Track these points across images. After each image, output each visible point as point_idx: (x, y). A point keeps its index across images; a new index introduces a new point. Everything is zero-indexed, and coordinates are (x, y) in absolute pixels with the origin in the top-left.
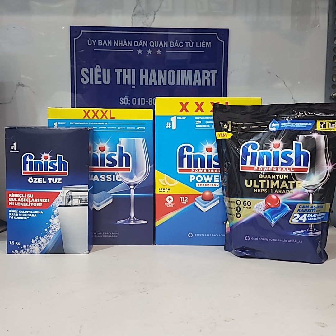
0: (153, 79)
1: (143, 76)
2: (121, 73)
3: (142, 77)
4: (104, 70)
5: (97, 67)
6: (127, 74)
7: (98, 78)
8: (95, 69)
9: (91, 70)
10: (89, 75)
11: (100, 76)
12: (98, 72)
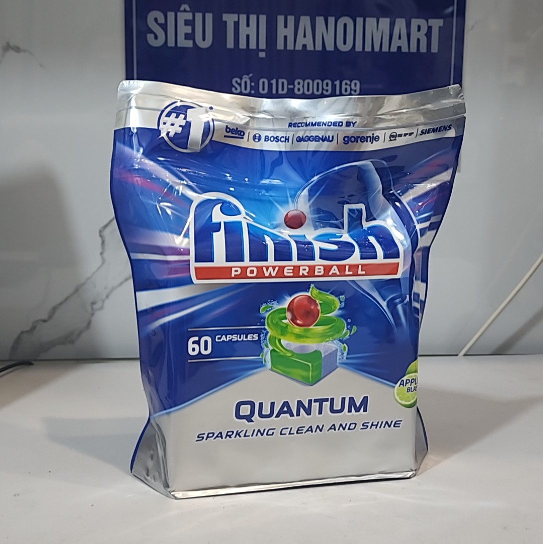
0: (305, 36)
1: (284, 31)
2: (237, 24)
3: (282, 32)
4: (199, 16)
5: (182, 8)
6: (248, 25)
7: (186, 34)
8: (179, 14)
9: (171, 15)
10: (164, 27)
11: (189, 29)
12: (186, 20)
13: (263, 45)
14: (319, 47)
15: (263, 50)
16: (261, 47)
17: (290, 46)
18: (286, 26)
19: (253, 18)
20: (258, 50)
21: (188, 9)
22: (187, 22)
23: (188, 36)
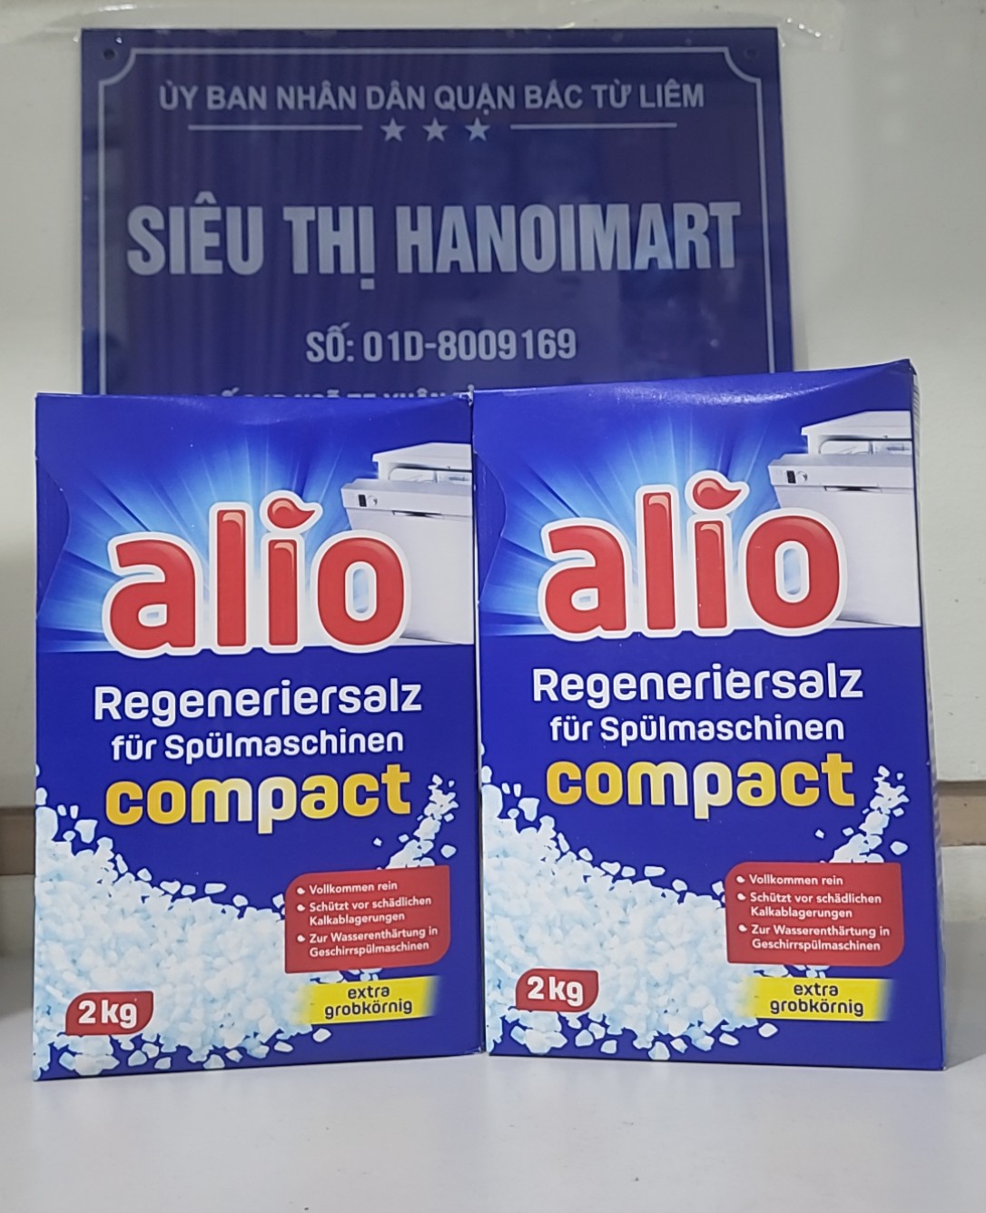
0: (455, 245)
1: (412, 236)
2: (313, 227)
3: (405, 238)
4: (234, 214)
5: (199, 200)
6: (336, 227)
7: (208, 249)
8: (193, 210)
9: (177, 213)
10: (164, 236)
11: (213, 240)
12: (207, 223)
13: (368, 265)
14: (485, 266)
15: (368, 276)
16: (364, 270)
17: (426, 266)
18: (414, 227)
19: (346, 213)
20: (359, 275)
21: (211, 199)
22: (210, 227)
23: (212, 253)
